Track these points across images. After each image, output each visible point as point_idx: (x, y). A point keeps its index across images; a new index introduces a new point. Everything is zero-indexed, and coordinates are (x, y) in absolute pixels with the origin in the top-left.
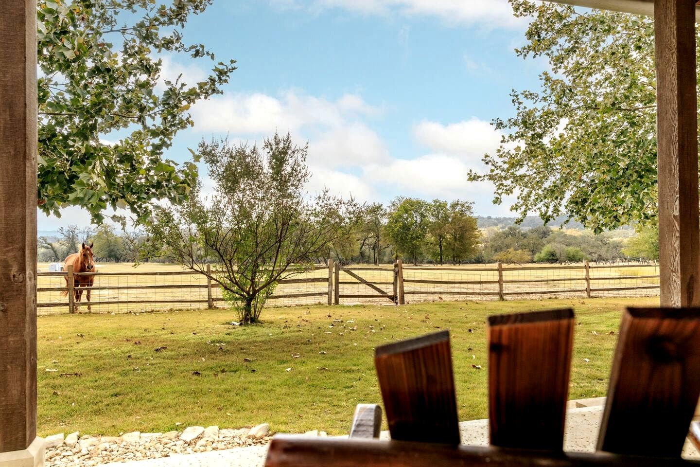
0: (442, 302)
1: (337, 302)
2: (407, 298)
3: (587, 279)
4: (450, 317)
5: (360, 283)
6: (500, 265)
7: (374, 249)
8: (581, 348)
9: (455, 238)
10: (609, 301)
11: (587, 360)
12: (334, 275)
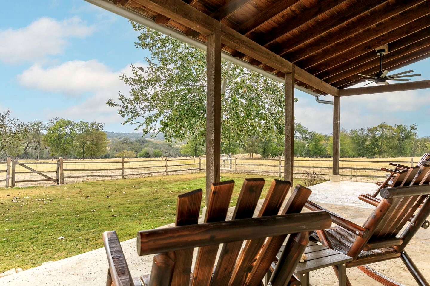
0: (89, 182)
1: (13, 185)
2: (65, 180)
3: (166, 166)
4: (95, 190)
5: (32, 172)
6: (123, 160)
7: (35, 149)
8: (166, 200)
9: (93, 144)
10: (176, 177)
11: (169, 206)
12: (11, 168)
